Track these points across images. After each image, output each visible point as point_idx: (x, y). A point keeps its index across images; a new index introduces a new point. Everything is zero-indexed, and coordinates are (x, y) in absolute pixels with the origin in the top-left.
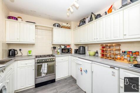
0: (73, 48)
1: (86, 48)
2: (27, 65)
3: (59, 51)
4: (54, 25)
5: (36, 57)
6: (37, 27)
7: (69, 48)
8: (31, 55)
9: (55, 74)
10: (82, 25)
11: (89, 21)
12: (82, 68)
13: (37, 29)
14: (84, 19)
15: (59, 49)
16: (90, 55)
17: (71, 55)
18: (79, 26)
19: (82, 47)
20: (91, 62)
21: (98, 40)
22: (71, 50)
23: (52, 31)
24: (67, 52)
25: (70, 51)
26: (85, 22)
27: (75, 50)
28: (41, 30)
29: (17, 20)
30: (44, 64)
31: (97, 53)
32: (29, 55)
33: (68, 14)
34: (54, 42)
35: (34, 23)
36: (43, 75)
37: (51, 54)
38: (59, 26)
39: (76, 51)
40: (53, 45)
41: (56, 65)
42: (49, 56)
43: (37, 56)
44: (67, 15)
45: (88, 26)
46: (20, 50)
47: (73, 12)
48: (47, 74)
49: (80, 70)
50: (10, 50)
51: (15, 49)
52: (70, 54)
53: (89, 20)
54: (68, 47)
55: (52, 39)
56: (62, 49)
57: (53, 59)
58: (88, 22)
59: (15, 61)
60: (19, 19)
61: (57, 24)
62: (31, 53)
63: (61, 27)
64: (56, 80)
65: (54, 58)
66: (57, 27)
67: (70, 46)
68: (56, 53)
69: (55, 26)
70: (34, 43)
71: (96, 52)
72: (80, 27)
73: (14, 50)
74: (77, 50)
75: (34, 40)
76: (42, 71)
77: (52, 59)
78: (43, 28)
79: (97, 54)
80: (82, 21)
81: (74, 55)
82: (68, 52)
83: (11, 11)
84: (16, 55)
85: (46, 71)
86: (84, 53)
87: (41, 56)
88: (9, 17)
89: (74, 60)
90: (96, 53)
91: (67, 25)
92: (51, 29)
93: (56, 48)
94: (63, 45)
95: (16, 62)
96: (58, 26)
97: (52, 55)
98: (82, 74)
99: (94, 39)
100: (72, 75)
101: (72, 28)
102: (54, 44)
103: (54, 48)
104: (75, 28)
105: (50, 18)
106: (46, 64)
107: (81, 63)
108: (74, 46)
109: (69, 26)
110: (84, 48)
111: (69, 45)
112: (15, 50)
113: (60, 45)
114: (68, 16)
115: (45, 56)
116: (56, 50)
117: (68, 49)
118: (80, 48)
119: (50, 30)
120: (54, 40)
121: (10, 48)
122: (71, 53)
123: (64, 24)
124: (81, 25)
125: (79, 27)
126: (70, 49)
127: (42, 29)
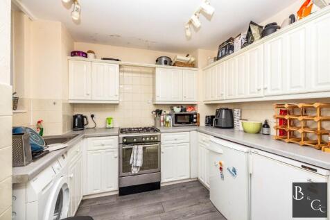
0: (203, 113)
1: (236, 112)
2: (105, 147)
3: (168, 118)
4: (157, 61)
5: (122, 131)
6: (122, 69)
7: (193, 112)
8: (113, 128)
9: (160, 171)
10: (225, 55)
11: (244, 46)
12: (223, 162)
13: (124, 71)
14: (231, 39)
15: (170, 115)
16: (245, 132)
17: (197, 130)
18: (218, 58)
19: (224, 111)
20: (246, 149)
21: (269, 92)
22: (196, 118)
23: (154, 74)
24: (187, 123)
25: (195, 120)
26: (232, 48)
27: (207, 117)
28: (130, 75)
29: (86, 57)
30: (136, 147)
31: (266, 125)
32: (108, 126)
33: (188, 33)
34: (157, 99)
35: (118, 60)
36: (134, 171)
37: (151, 126)
38: (168, 62)
39: (210, 121)
40: (155, 105)
41: (162, 150)
42: (147, 129)
43: (122, 129)
44: (186, 36)
45: (241, 57)
46: (92, 116)
47: (200, 27)
48: (142, 168)
49: (219, 166)
50: (75, 117)
51: (84, 115)
52: (195, 128)
53: (244, 42)
54: (189, 111)
55: (154, 93)
56: (177, 116)
57: (156, 138)
58: (242, 48)
59: (84, 137)
60: (90, 55)
61: (164, 59)
62: (111, 122)
63: (174, 65)
64: (162, 185)
65: (157, 136)
66: (164, 66)
67: (196, 107)
68: (162, 125)
69: (161, 64)
70: (117, 102)
71: (263, 123)
72: (219, 61)
73: (82, 115)
74: (213, 117)
75: (116, 96)
76: (133, 162)
77: (154, 137)
78: (135, 69)
79: (265, 130)
80: (226, 47)
81: (203, 130)
82: (189, 123)
83: (76, 41)
84: (85, 127)
85: (139, 163)
86: (230, 126)
87: (130, 131)
88: (74, 54)
89: (204, 141)
90: (264, 126)
91: (188, 59)
92: (151, 71)
93: (163, 113)
94: (178, 106)
95: (85, 140)
96: (166, 63)
97: (154, 129)
98: (222, 177)
99: (256, 90)
100: (200, 178)
101: (200, 64)
102: (157, 103)
103: (159, 112)
104: (208, 65)
105: (150, 46)
106: (141, 147)
107: (220, 151)
108: (206, 107)
109: (193, 59)
110: (230, 113)
111: (192, 106)
112: (83, 117)
113: (171, 106)
114: (189, 38)
115: (138, 130)
116: (162, 117)
117: (191, 115)
118: (218, 112)
119: (148, 73)
120: (157, 94)
121: (76, 113)
122: (197, 124)
123: (181, 57)
124: (222, 56)
125: (217, 62)
126: (195, 116)
127: (132, 72)
